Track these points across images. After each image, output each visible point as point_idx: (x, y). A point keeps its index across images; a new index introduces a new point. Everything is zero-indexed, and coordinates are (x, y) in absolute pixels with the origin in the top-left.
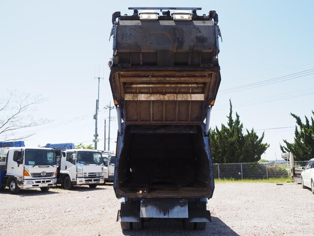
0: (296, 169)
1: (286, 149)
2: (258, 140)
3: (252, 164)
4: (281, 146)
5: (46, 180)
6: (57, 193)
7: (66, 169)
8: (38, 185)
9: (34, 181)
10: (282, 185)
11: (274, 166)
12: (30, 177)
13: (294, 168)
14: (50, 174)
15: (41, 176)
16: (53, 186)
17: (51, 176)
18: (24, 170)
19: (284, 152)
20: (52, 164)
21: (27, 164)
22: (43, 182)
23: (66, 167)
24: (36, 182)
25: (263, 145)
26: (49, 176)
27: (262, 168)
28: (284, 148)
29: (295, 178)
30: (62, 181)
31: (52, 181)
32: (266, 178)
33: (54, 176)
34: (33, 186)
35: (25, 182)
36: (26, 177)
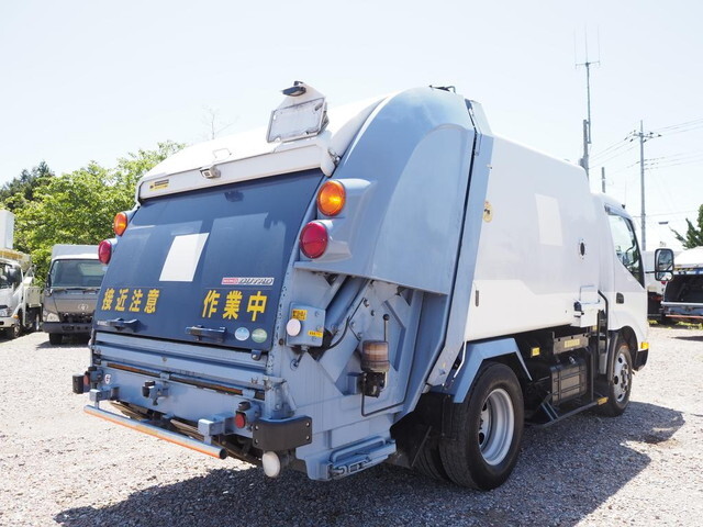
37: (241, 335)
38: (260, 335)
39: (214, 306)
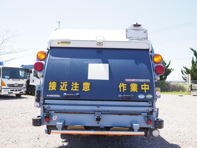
0: (193, 85)
1: (185, 72)
2: (166, 66)
3: (161, 82)
4: (182, 70)
5: (18, 89)
6: (27, 98)
7: (33, 82)
8: (12, 93)
9: (9, 90)
10: (182, 96)
11: (176, 84)
12: (6, 87)
13: (191, 85)
14: (21, 85)
15: (15, 87)
16: (24, 93)
17: (22, 86)
18: (2, 82)
19: (183, 74)
20: (23, 78)
21: (3, 77)
22: (16, 90)
23: (33, 80)
24: (11, 90)
25: (169, 69)
26: (20, 86)
27: (168, 84)
28: (184, 72)
29: (191, 92)
30: (31, 90)
31: (22, 90)
32: (170, 91)
33: (24, 87)
34: (9, 93)
35: (3, 90)
36: (3, 87)
37: (141, 97)
38: (149, 96)
39: (125, 88)
